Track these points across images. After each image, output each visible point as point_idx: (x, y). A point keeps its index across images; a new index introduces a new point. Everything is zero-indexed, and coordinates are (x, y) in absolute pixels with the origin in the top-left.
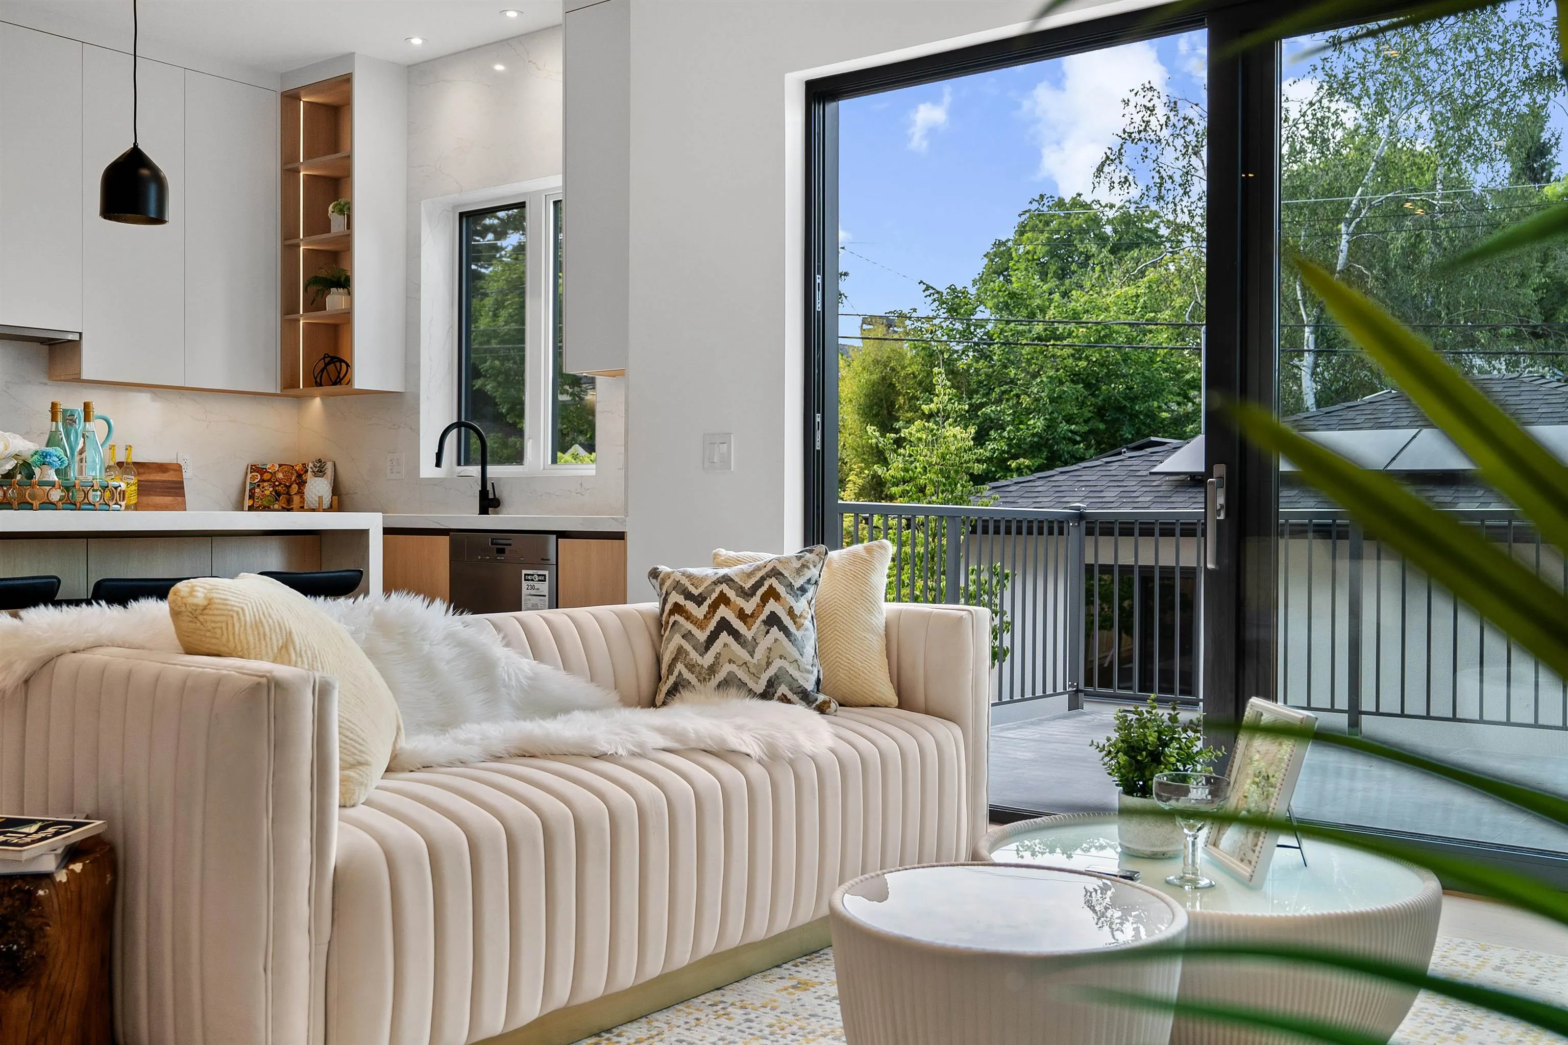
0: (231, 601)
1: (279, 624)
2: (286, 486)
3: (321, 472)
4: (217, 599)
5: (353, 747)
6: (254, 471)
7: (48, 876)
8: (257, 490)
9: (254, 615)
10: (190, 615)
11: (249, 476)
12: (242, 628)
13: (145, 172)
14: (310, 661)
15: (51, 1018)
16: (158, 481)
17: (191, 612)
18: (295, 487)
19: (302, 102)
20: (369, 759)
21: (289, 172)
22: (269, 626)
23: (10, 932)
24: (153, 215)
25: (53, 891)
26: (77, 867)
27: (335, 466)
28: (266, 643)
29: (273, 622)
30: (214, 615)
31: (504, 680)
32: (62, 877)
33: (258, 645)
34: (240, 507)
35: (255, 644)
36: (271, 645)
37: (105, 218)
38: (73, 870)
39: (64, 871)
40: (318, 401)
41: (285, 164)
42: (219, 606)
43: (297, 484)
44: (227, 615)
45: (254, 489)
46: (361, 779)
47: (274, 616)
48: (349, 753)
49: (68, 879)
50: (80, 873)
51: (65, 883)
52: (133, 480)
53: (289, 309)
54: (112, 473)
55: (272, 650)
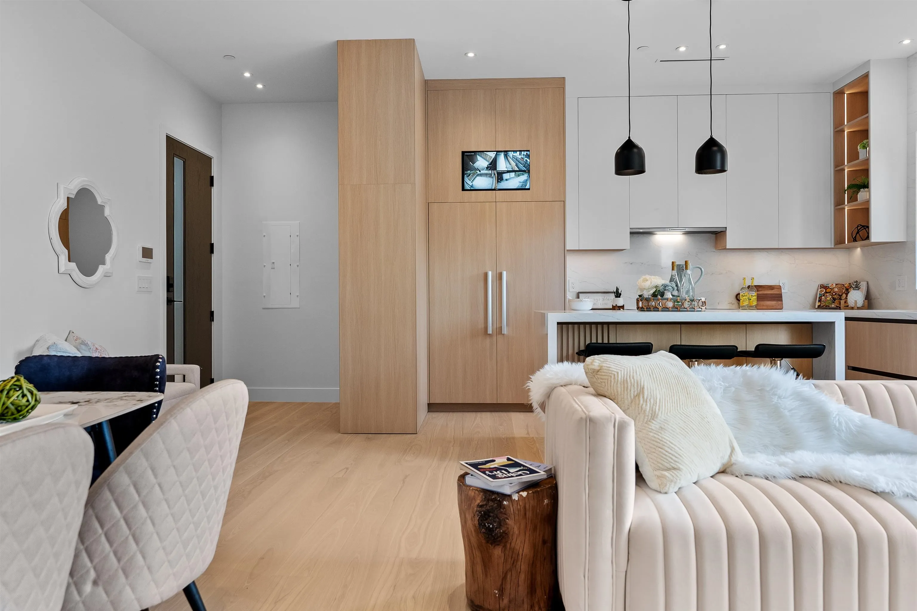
0: (612, 368)
1: (637, 383)
2: (839, 295)
3: (857, 287)
4: (604, 367)
5: (671, 458)
6: (822, 288)
7: (510, 496)
8: (823, 297)
9: (624, 377)
10: (591, 374)
11: (819, 290)
12: (616, 383)
13: (715, 148)
14: (652, 406)
15: (513, 563)
16: (769, 294)
17: (591, 373)
18: (844, 295)
19: (846, 95)
20: (681, 467)
21: (838, 132)
22: (631, 383)
23: (491, 518)
24: (719, 168)
25: (510, 503)
26: (524, 494)
27: (868, 284)
28: (627, 393)
29: (634, 381)
30: (602, 375)
31: (835, 426)
32: (515, 497)
33: (622, 393)
34: (813, 307)
35: (621, 392)
36: (630, 394)
37: (699, 174)
38: (521, 495)
39: (517, 494)
40: (859, 250)
41: (836, 128)
42: (605, 371)
43: (845, 294)
44: (609, 376)
45: (821, 297)
46: (672, 478)
47: (635, 378)
48: (667, 461)
49: (518, 499)
50: (525, 497)
51: (517, 501)
52: (755, 294)
53: (839, 203)
54: (744, 291)
55: (631, 397)
